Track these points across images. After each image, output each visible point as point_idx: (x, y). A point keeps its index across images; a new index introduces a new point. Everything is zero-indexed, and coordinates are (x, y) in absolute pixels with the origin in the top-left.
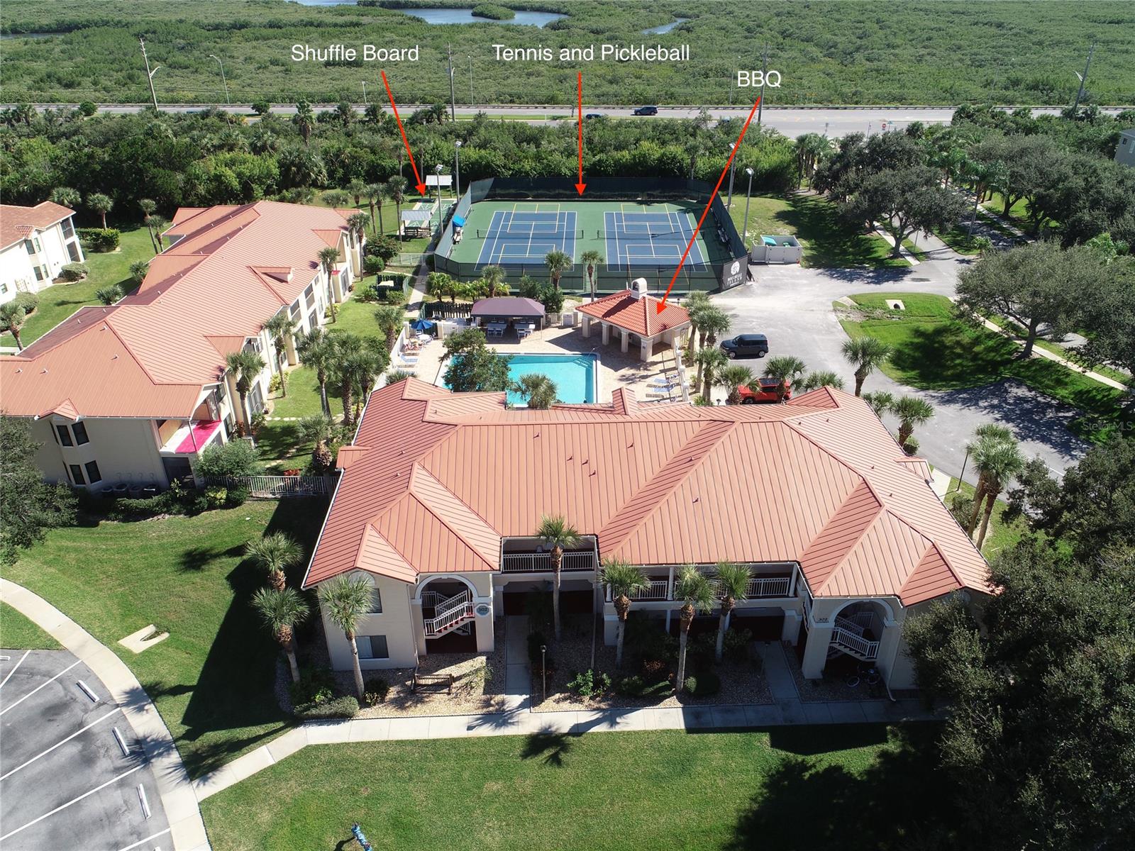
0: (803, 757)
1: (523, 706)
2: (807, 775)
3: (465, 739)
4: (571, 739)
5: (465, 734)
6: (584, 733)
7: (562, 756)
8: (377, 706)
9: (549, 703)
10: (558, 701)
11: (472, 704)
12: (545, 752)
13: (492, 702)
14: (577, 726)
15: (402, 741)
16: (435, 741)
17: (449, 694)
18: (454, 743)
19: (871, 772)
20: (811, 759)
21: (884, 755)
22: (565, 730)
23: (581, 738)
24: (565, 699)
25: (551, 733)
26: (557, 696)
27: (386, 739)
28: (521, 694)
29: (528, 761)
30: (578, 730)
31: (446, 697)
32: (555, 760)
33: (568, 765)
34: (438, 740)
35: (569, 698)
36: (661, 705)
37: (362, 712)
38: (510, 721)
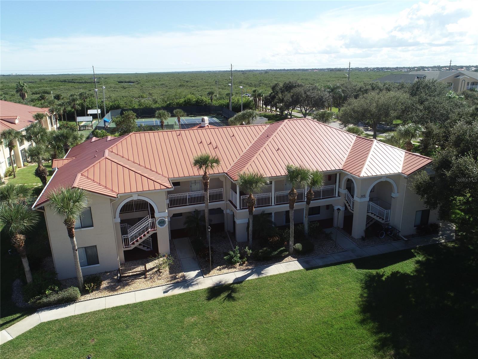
0: (377, 270)
1: (197, 276)
2: (384, 279)
3: (163, 298)
4: (236, 285)
5: (162, 295)
6: (243, 281)
7: (233, 295)
8: (94, 293)
9: (215, 271)
10: (220, 270)
11: (163, 280)
12: (222, 295)
13: (177, 277)
14: (237, 279)
15: (117, 307)
16: (141, 303)
17: (145, 278)
18: (156, 302)
19: (417, 271)
20: (381, 271)
21: (418, 262)
22: (231, 281)
23: (243, 284)
24: (224, 268)
25: (222, 285)
26: (218, 267)
27: (104, 308)
28: (195, 270)
29: (212, 302)
30: (238, 281)
31: (144, 280)
32: (230, 297)
33: (239, 299)
34: (143, 302)
35: (227, 267)
36: (284, 261)
37: (83, 297)
38: (192, 284)
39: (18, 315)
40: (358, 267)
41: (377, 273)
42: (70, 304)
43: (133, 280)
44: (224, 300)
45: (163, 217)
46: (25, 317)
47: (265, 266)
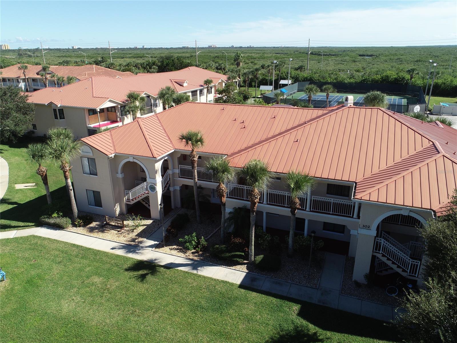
1: (151, 246)
4: (162, 269)
5: (108, 250)
6: (173, 268)
7: (148, 276)
8: (80, 228)
9: (166, 249)
10: (172, 249)
11: (126, 239)
12: (140, 271)
13: (136, 240)
14: (172, 264)
17: (119, 231)
22: (163, 264)
23: (167, 270)
24: (177, 249)
25: (153, 263)
26: (174, 247)
27: (69, 242)
28: (155, 241)
29: (126, 273)
30: (169, 266)
31: (116, 232)
32: (142, 277)
33: (147, 282)
35: (180, 249)
36: (234, 268)
37: (71, 228)
38: (137, 251)
39: (33, 224)
40: (301, 314)
41: (315, 334)
42: (59, 230)
43: (111, 229)
44: (134, 277)
45: (153, 183)
46: (34, 227)
47: (211, 264)
